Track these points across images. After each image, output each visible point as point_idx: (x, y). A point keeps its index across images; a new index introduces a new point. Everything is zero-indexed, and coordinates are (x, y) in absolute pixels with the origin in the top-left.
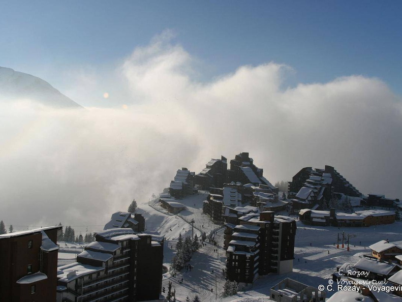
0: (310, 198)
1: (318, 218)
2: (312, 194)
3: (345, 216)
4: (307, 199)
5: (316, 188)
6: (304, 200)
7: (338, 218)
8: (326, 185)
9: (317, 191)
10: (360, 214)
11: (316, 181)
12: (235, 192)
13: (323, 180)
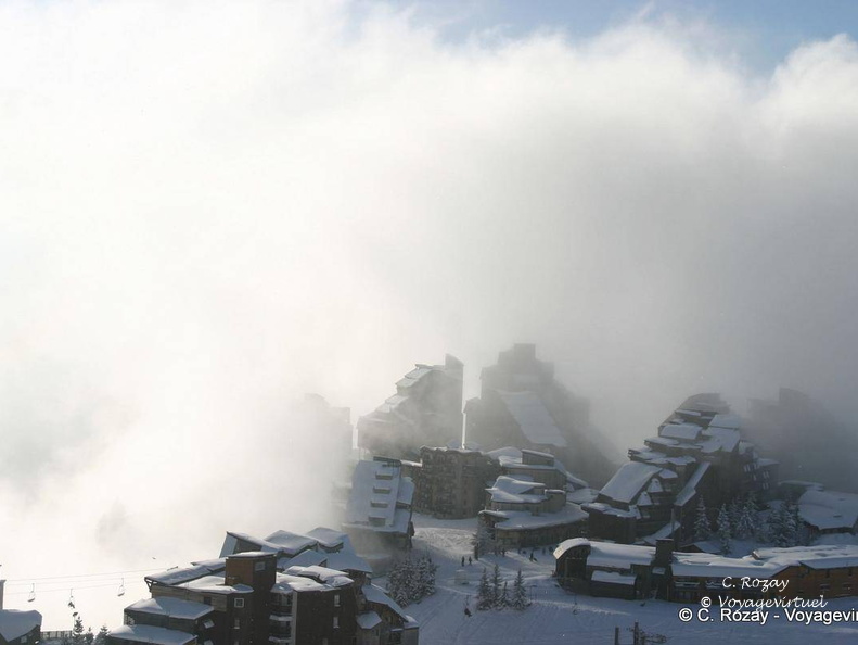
0: (644, 501)
1: (611, 570)
2: (656, 488)
3: (705, 566)
4: (634, 501)
5: (671, 467)
6: (624, 506)
7: (676, 572)
8: (712, 454)
9: (675, 475)
10: (764, 559)
11: (681, 441)
12: (390, 478)
13: (707, 438)
